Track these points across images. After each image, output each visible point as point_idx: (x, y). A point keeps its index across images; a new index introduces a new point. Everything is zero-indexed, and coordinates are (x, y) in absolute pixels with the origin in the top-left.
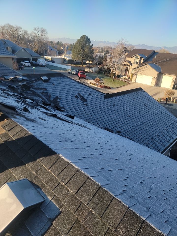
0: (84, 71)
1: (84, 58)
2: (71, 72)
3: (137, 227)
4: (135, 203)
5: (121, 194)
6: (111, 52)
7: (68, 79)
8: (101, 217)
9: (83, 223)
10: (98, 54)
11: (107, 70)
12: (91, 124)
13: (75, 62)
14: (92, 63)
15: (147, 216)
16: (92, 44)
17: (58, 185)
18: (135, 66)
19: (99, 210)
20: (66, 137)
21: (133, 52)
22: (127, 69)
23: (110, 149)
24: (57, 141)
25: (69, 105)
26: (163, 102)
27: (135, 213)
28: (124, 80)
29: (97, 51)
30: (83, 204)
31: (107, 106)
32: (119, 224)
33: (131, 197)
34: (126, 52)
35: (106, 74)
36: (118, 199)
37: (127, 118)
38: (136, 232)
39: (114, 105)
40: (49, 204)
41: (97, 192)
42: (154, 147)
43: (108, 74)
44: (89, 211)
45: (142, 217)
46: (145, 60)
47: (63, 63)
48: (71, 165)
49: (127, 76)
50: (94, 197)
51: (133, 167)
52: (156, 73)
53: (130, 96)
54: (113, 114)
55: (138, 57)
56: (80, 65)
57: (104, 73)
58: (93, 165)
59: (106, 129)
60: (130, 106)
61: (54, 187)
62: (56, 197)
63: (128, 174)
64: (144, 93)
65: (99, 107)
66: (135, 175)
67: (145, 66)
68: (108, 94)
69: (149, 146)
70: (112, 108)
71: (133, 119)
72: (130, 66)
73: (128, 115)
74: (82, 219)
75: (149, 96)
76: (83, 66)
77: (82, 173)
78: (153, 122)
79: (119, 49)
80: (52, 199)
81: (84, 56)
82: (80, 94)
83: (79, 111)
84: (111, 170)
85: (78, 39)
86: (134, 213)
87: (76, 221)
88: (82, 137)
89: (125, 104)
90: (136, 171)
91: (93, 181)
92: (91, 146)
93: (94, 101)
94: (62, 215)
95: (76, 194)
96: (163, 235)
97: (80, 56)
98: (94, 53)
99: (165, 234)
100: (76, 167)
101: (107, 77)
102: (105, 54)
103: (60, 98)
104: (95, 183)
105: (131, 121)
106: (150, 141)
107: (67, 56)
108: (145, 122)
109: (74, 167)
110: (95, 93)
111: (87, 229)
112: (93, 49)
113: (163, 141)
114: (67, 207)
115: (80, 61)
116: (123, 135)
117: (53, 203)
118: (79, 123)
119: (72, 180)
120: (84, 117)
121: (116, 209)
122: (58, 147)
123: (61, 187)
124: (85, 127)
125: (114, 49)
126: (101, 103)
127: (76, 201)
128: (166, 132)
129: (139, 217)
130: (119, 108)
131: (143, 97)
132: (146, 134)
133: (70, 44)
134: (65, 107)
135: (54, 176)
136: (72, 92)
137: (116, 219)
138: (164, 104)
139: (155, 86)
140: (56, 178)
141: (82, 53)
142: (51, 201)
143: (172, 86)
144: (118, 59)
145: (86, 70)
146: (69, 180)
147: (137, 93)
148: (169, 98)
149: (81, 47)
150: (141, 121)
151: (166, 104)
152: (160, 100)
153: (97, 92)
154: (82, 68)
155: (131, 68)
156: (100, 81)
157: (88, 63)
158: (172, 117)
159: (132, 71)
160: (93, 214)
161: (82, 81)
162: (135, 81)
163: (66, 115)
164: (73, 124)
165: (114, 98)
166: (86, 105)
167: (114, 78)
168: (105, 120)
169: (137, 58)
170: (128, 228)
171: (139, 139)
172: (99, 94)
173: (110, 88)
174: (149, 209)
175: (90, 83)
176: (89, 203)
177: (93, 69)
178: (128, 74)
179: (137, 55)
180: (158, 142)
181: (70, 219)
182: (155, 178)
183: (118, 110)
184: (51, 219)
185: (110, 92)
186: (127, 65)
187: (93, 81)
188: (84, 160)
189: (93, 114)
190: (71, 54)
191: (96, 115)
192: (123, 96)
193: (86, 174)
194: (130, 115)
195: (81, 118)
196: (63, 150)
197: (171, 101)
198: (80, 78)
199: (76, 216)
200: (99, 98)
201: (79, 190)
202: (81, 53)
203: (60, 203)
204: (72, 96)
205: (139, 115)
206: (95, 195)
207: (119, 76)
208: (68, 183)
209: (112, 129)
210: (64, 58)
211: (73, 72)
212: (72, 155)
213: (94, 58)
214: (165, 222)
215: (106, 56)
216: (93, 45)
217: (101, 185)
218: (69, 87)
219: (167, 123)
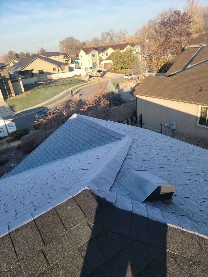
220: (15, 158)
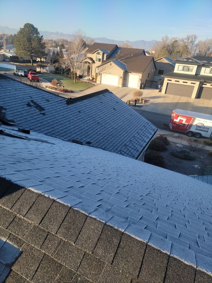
0: (35, 71)
1: (33, 54)
2: (17, 73)
3: (116, 241)
4: (112, 216)
5: (96, 210)
6: (68, 46)
7: (14, 82)
8: (74, 243)
9: (52, 256)
10: (51, 49)
11: (66, 69)
12: (54, 138)
13: (21, 59)
14: (45, 60)
15: (125, 226)
16: (41, 35)
17: (14, 219)
18: (98, 63)
19: (72, 235)
20: (20, 157)
21: (94, 47)
22: (89, 68)
23: (80, 163)
24: (7, 164)
25: (20, 116)
26: (132, 104)
27: (113, 227)
28: (87, 81)
29: (50, 45)
30: (51, 234)
31: (71, 113)
32: (96, 244)
33: (108, 211)
34: (86, 47)
35: (66, 75)
36: (92, 216)
37: (96, 125)
38: (116, 248)
39: (79, 112)
40: (4, 246)
41: (66, 215)
42: (128, 154)
43: (68, 74)
44: (59, 239)
45: (120, 229)
46: (108, 56)
47: (4, 61)
48: (29, 190)
49: (90, 76)
50: (64, 222)
51: (108, 178)
52: (121, 72)
53: (97, 99)
54: (80, 123)
55: (100, 53)
56: (29, 64)
57: (62, 73)
58: (59, 184)
59: (74, 141)
60: (98, 112)
61: (7, 224)
62: (13, 235)
63: (102, 187)
64: (112, 95)
65: (62, 116)
66: (110, 186)
67: (109, 63)
68: (71, 98)
69: (123, 153)
70: (77, 116)
71: (103, 126)
72: (92, 64)
73: (97, 122)
74: (51, 252)
75: (117, 98)
76: (33, 65)
77: (45, 197)
78: (124, 127)
79: (77, 43)
80: (8, 239)
81: (33, 51)
82: (34, 101)
83: (36, 123)
84: (82, 187)
85: (21, 28)
86: (111, 227)
87: (43, 257)
88: (42, 155)
89: (92, 110)
90: (111, 182)
91: (61, 203)
92: (56, 163)
93: (54, 109)
94: (23, 255)
95: (39, 224)
96: (143, 242)
97: (26, 52)
98: (45, 47)
99: (146, 240)
100: (36, 191)
101: (68, 79)
102: (60, 49)
103: (5, 108)
104: (64, 205)
105: (102, 128)
106: (124, 148)
107: (8, 51)
108: (116, 127)
109: (33, 192)
110: (54, 99)
111: (59, 262)
112: (43, 42)
113: (136, 146)
114: (30, 244)
115: (27, 58)
116: (94, 145)
117: (9, 244)
118: (38, 138)
119: (33, 208)
120: (43, 130)
121: (91, 229)
122: (8, 171)
123: (18, 221)
124: (46, 142)
125: (70, 43)
126: (64, 111)
127: (41, 233)
128: (138, 136)
129: (118, 230)
130: (85, 115)
131: (111, 99)
132: (119, 141)
133: (9, 34)
134: (15, 119)
135: (6, 210)
136: (21, 99)
137: (92, 240)
138: (133, 106)
139: (122, 87)
140: (10, 211)
141: (30, 48)
142: (5, 242)
143: (140, 86)
144: (77, 55)
145: (38, 70)
146: (29, 210)
147: (104, 95)
148: (137, 99)
149: (26, 39)
150: (112, 127)
151: (135, 106)
152: (129, 102)
153: (56, 97)
154: (32, 68)
155: (94, 66)
156: (59, 83)
157: (40, 61)
158: (142, 119)
159: (96, 70)
160: (65, 242)
161: (34, 84)
162: (101, 81)
163: (18, 130)
164: (30, 140)
165: (79, 103)
166: (44, 114)
167: (76, 79)
168: (71, 130)
169: (98, 53)
170: (106, 246)
171: (112, 147)
172: (59, 100)
173: (72, 92)
174: (128, 218)
175: (47, 87)
176: (58, 230)
177: (48, 68)
178: (91, 74)
179: (98, 50)
180: (131, 148)
181: (35, 257)
182: (132, 186)
183: (86, 117)
184: (9, 264)
185: (73, 96)
186: (89, 63)
187: (49, 84)
188: (48, 181)
189: (55, 125)
190: (13, 49)
191: (60, 126)
192: (89, 100)
193: (50, 197)
194: (99, 121)
195: (39, 131)
196: (15, 174)
197: (140, 102)
198: (31, 81)
199: (43, 251)
200: (60, 104)
201: (44, 219)
202: (28, 47)
203: (19, 242)
204: (22, 104)
205: (109, 121)
206: (64, 219)
207: (81, 77)
208: (28, 214)
209: (80, 141)
210: (4, 55)
211: (19, 73)
212: (29, 178)
213: (46, 55)
214: (145, 228)
215: (61, 51)
216: (42, 37)
217: (71, 206)
218: (16, 92)
219: (138, 126)
220: (202, 162)
